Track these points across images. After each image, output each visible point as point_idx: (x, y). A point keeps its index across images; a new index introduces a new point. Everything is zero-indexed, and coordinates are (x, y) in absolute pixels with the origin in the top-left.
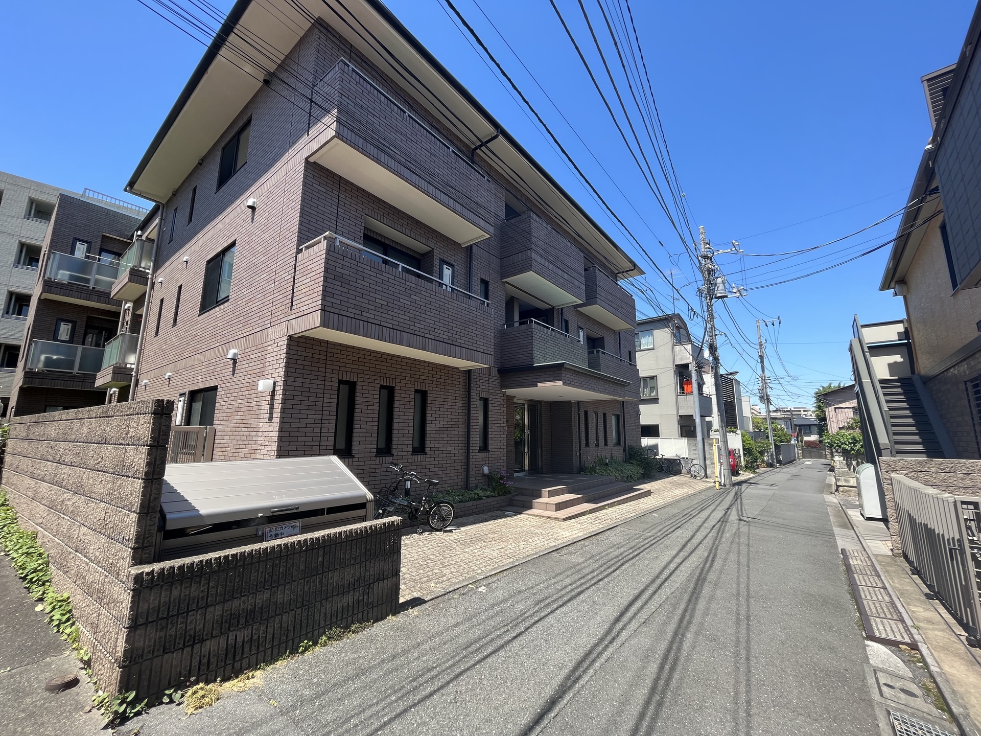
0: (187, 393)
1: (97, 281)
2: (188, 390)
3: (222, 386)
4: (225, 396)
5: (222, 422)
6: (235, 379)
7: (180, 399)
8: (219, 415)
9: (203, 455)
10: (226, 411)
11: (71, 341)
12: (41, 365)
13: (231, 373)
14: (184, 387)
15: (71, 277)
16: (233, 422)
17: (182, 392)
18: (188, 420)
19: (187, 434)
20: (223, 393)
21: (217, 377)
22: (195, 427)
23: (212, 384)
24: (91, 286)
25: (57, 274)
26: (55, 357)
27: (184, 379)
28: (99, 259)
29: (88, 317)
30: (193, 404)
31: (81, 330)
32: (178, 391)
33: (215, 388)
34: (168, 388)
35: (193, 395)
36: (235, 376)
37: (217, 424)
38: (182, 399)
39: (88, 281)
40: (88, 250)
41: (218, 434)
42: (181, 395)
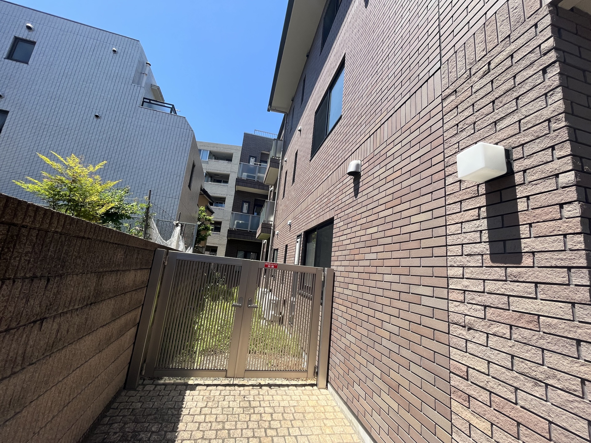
0: (303, 234)
1: (259, 177)
2: (303, 231)
3: (340, 215)
4: (345, 227)
5: (344, 263)
6: (359, 201)
7: (298, 240)
8: (337, 254)
9: (322, 304)
10: (349, 247)
11: (248, 213)
12: (235, 227)
13: (353, 194)
14: (300, 230)
15: (248, 176)
16: (362, 263)
17: (299, 234)
18: (304, 261)
19: (303, 275)
20: (342, 224)
21: (331, 208)
22: (310, 268)
23: (327, 217)
24: (256, 179)
25: (242, 175)
26: (240, 222)
27: (300, 222)
28: (260, 165)
29: (256, 200)
30: (308, 244)
31: (252, 207)
32: (296, 234)
33: (330, 222)
34: (289, 233)
35: (308, 235)
36: (359, 195)
37: (335, 265)
38: (299, 240)
39: (254, 177)
40: (255, 161)
41: (338, 279)
42: (298, 236)
